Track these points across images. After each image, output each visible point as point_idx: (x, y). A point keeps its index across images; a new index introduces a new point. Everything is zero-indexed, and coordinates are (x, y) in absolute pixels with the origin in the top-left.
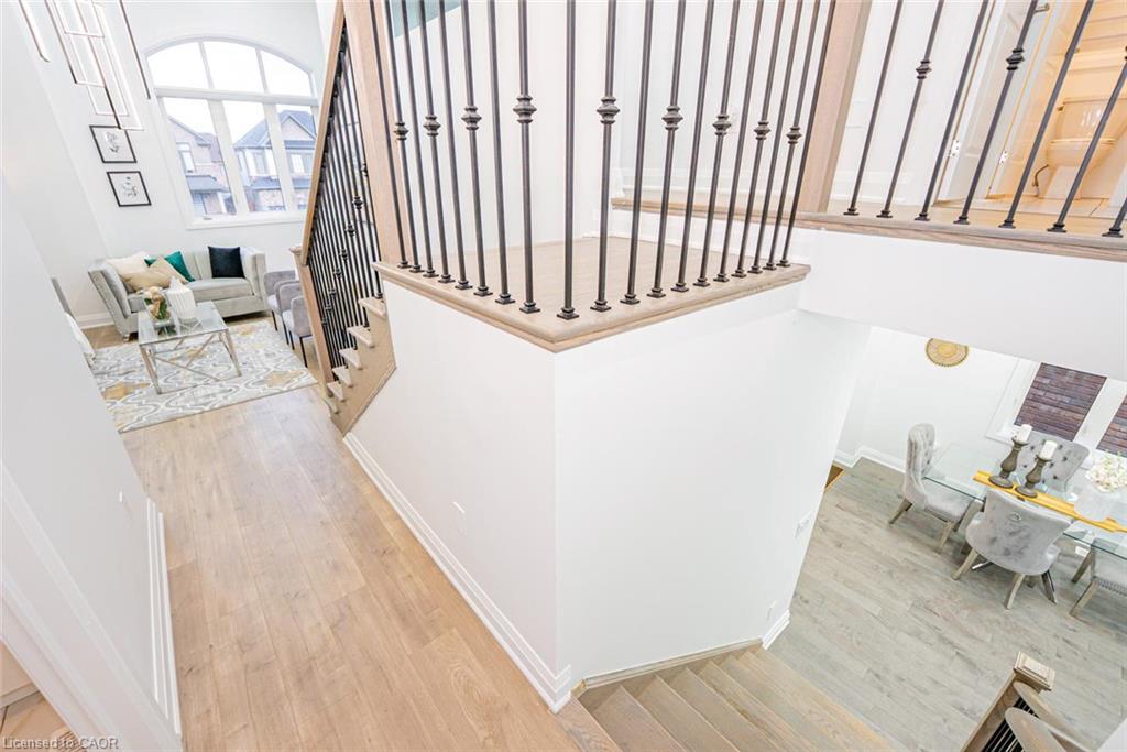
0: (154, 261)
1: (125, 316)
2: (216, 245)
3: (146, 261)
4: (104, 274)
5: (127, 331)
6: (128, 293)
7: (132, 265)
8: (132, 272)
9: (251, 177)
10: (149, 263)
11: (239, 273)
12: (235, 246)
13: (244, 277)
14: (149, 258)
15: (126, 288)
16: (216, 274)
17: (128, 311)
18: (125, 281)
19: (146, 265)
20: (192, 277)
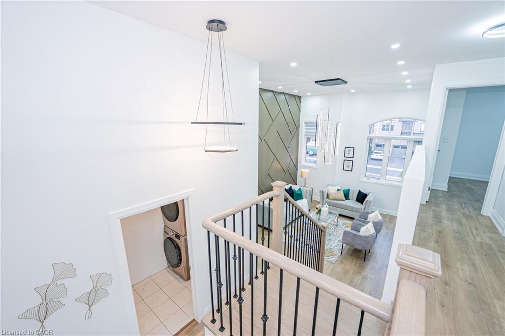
0: (340, 190)
4: (323, 192)
6: (328, 198)
7: (333, 190)
8: (333, 192)
10: (338, 190)
11: (362, 202)
13: (363, 204)
16: (357, 200)
18: (329, 195)
20: (350, 198)
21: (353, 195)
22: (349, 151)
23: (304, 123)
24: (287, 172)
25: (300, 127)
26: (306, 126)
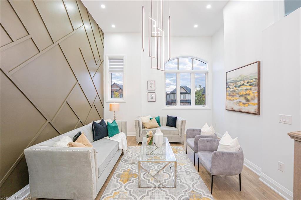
0: (152, 118)
1: (140, 136)
2: (170, 115)
3: (150, 118)
5: (139, 141)
6: (143, 128)
7: (145, 119)
8: (146, 121)
9: (171, 100)
10: (151, 119)
11: (175, 126)
12: (176, 116)
13: (176, 127)
14: (151, 118)
15: (143, 126)
16: (168, 125)
17: (141, 134)
18: (143, 124)
19: (150, 119)
20: (161, 125)
21: (164, 122)
22: (151, 84)
23: (108, 58)
24: (93, 107)
25: (104, 62)
26: (110, 62)
